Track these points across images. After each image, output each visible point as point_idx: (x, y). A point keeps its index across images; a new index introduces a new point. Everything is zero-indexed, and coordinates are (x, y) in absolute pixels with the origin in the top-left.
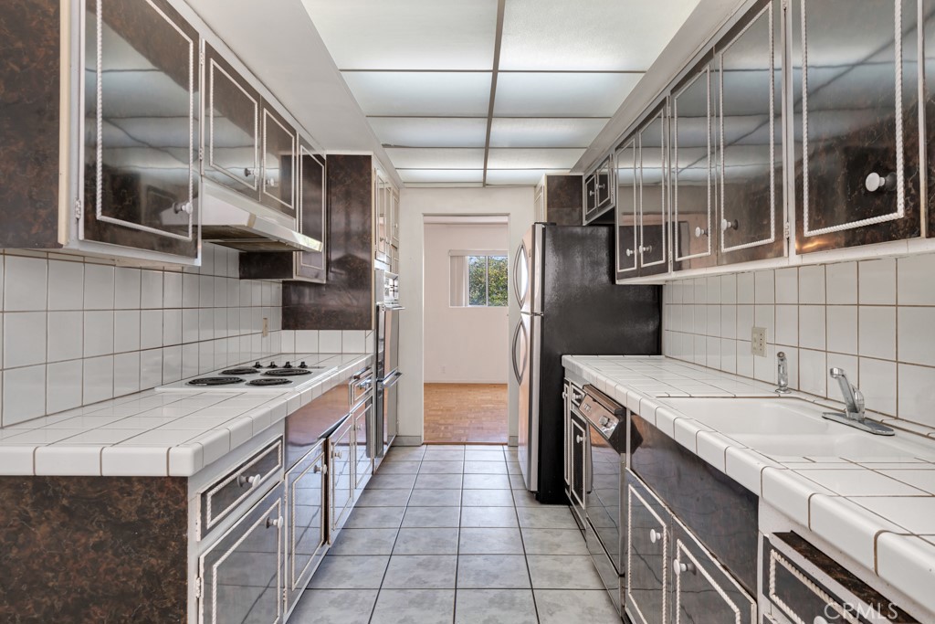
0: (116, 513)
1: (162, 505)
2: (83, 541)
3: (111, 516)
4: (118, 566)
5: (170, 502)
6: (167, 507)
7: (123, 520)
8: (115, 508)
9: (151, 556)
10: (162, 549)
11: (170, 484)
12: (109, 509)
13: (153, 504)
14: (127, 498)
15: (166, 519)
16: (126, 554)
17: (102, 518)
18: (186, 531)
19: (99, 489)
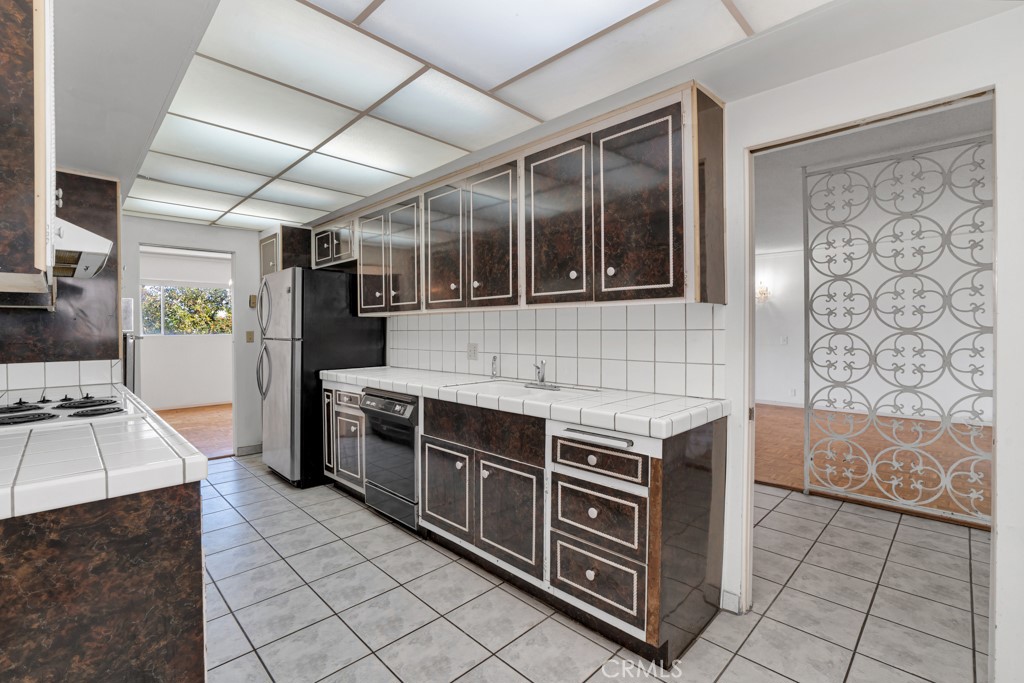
0: (122, 531)
1: (174, 511)
2: (80, 568)
3: (116, 535)
4: (125, 580)
5: (182, 507)
6: (179, 511)
7: (130, 536)
8: (120, 527)
9: (164, 559)
10: (175, 550)
11: (183, 491)
12: (113, 529)
13: (165, 513)
14: (133, 514)
15: (179, 522)
16: (134, 565)
17: (105, 540)
18: (200, 528)
19: (99, 513)
